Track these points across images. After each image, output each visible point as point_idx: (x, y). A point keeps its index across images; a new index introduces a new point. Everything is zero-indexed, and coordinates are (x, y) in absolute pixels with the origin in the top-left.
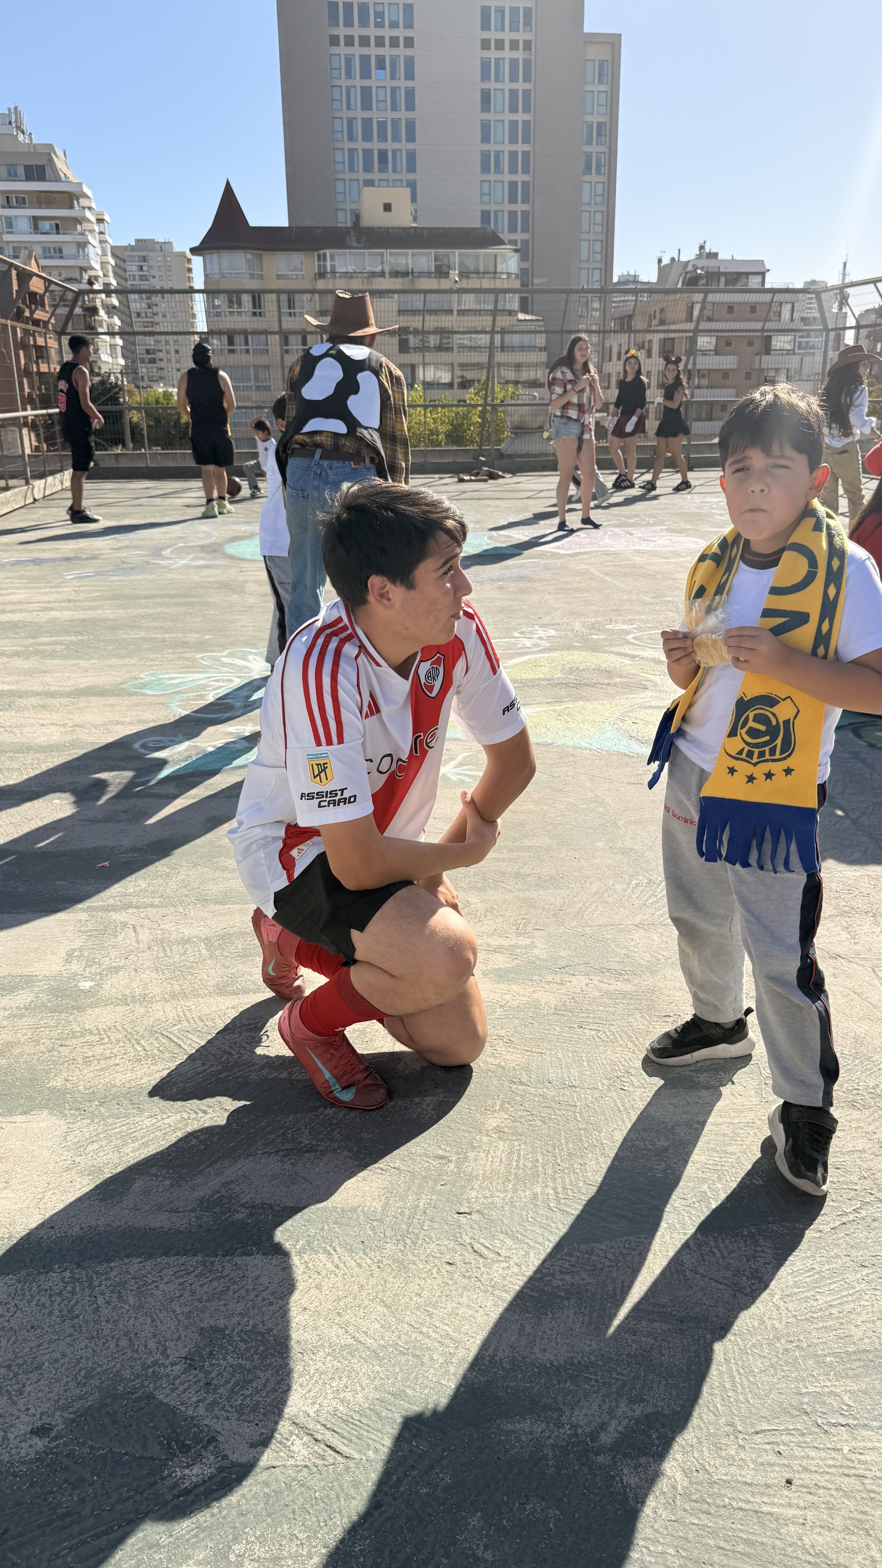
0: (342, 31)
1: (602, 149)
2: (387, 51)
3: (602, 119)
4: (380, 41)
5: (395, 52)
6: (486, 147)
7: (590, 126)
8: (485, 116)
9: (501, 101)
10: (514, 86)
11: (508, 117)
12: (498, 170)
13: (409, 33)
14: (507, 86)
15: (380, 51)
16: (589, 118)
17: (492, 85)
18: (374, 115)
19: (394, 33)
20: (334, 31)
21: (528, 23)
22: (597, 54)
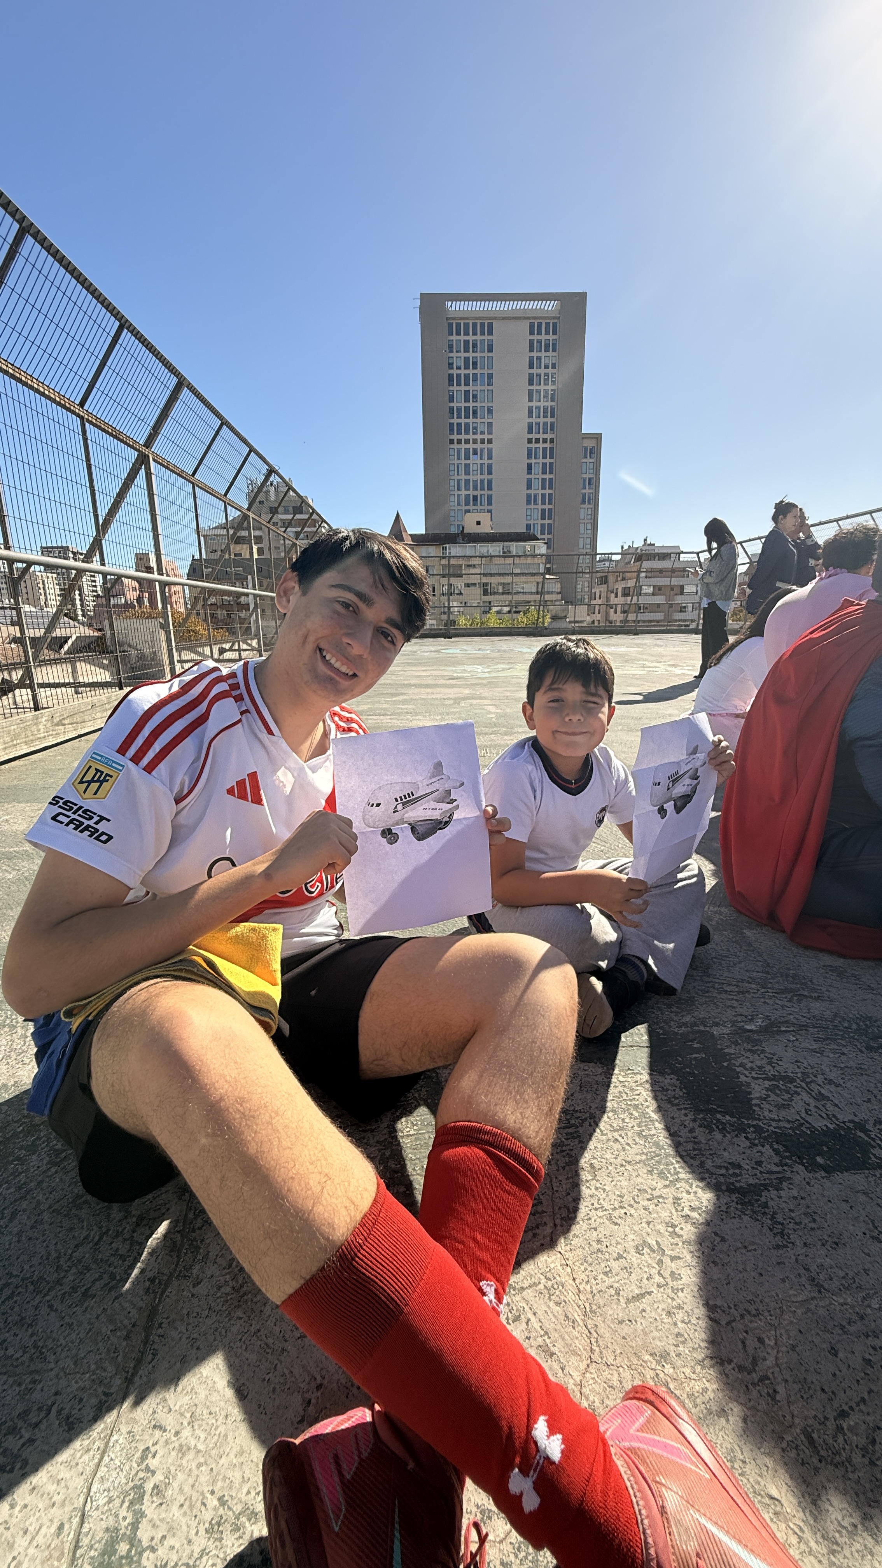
0: (455, 437)
1: (591, 491)
2: (478, 446)
3: (591, 476)
4: (475, 442)
5: (483, 446)
6: (529, 492)
7: (585, 480)
8: (529, 476)
9: (537, 469)
10: (545, 461)
11: (541, 476)
12: (535, 503)
13: (490, 437)
14: (541, 461)
15: (475, 446)
16: (584, 476)
17: (533, 461)
18: (471, 477)
19: (482, 437)
20: (452, 437)
21: (552, 429)
22: (589, 444)
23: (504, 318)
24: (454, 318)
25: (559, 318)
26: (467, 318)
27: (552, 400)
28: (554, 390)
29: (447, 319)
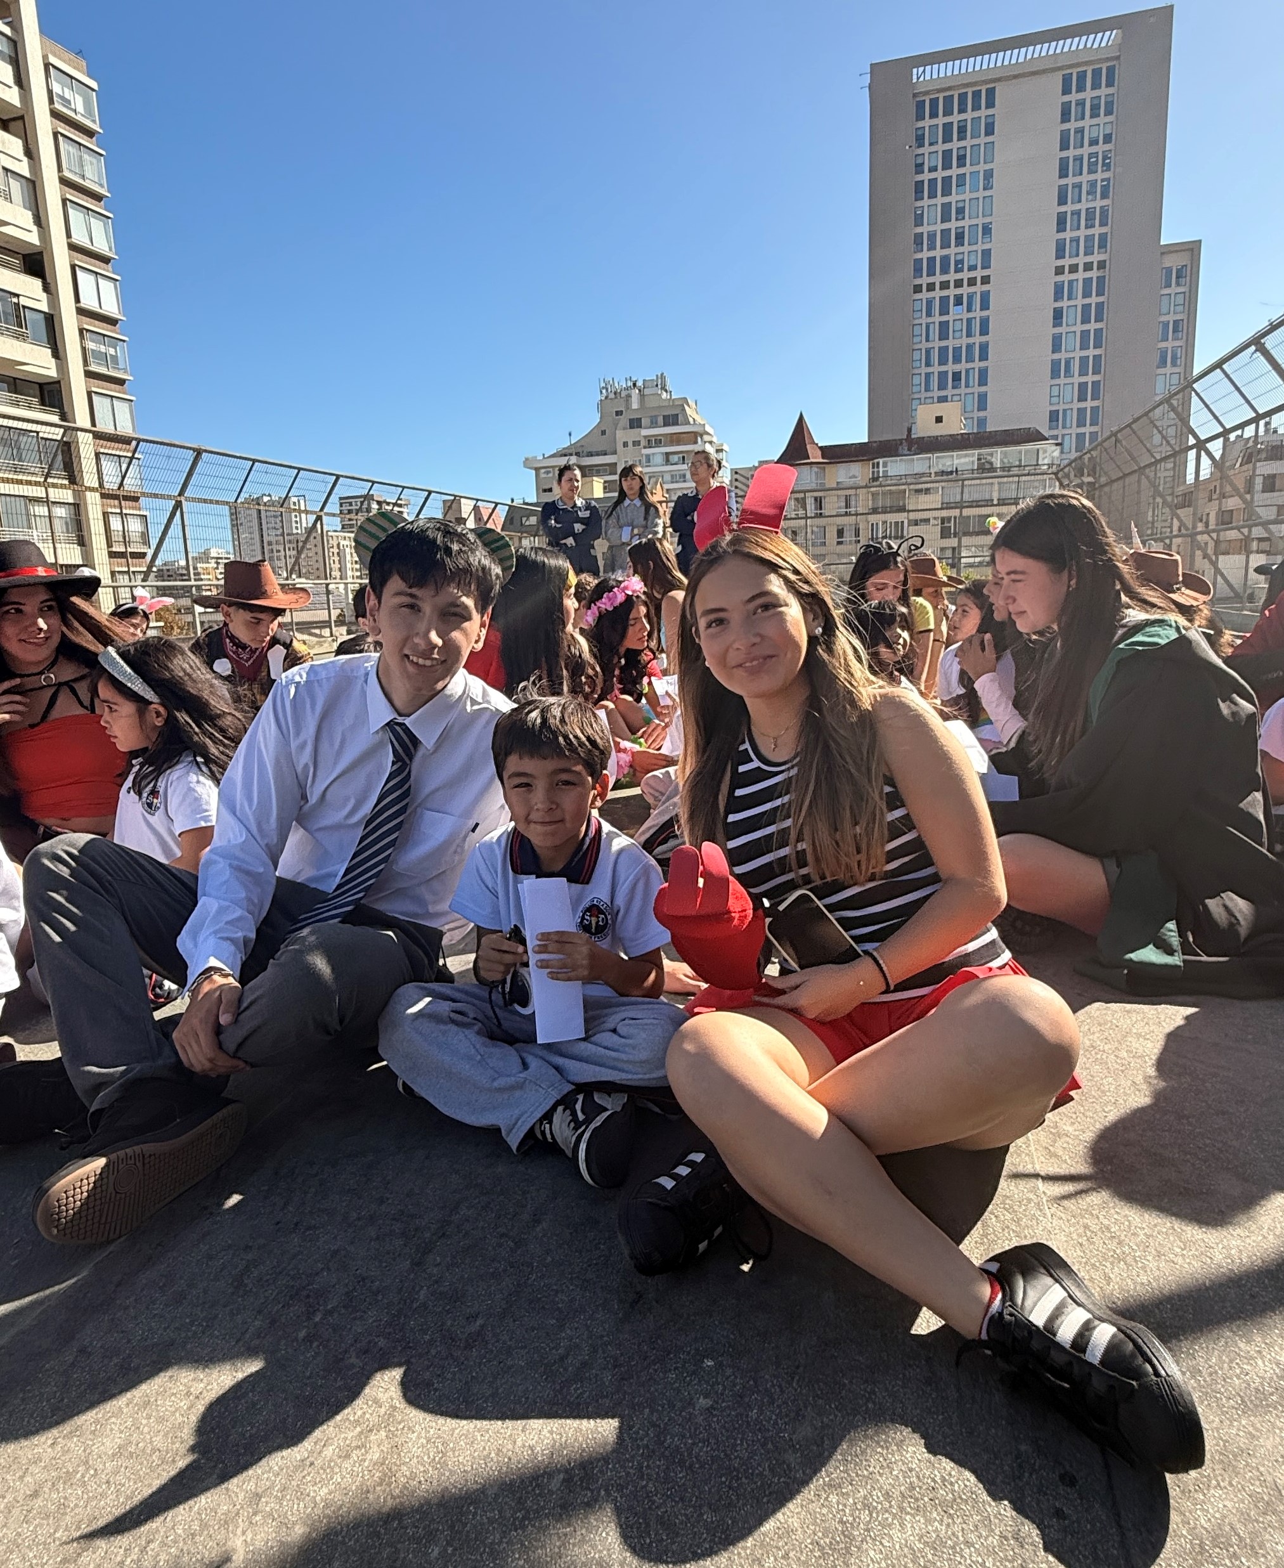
0: (923, 281)
1: (1177, 343)
3: (1178, 317)
4: (958, 284)
5: (972, 289)
6: (1056, 356)
7: (1166, 325)
8: (1057, 330)
13: (986, 273)
15: (958, 291)
16: (1164, 319)
17: (1064, 304)
18: (951, 343)
19: (972, 274)
20: (918, 281)
21: (1102, 245)
22: (1173, 262)
23: (1015, 77)
24: (927, 93)
25: (1118, 58)
26: (949, 89)
27: (1104, 196)
28: (1108, 180)
29: (915, 95)
